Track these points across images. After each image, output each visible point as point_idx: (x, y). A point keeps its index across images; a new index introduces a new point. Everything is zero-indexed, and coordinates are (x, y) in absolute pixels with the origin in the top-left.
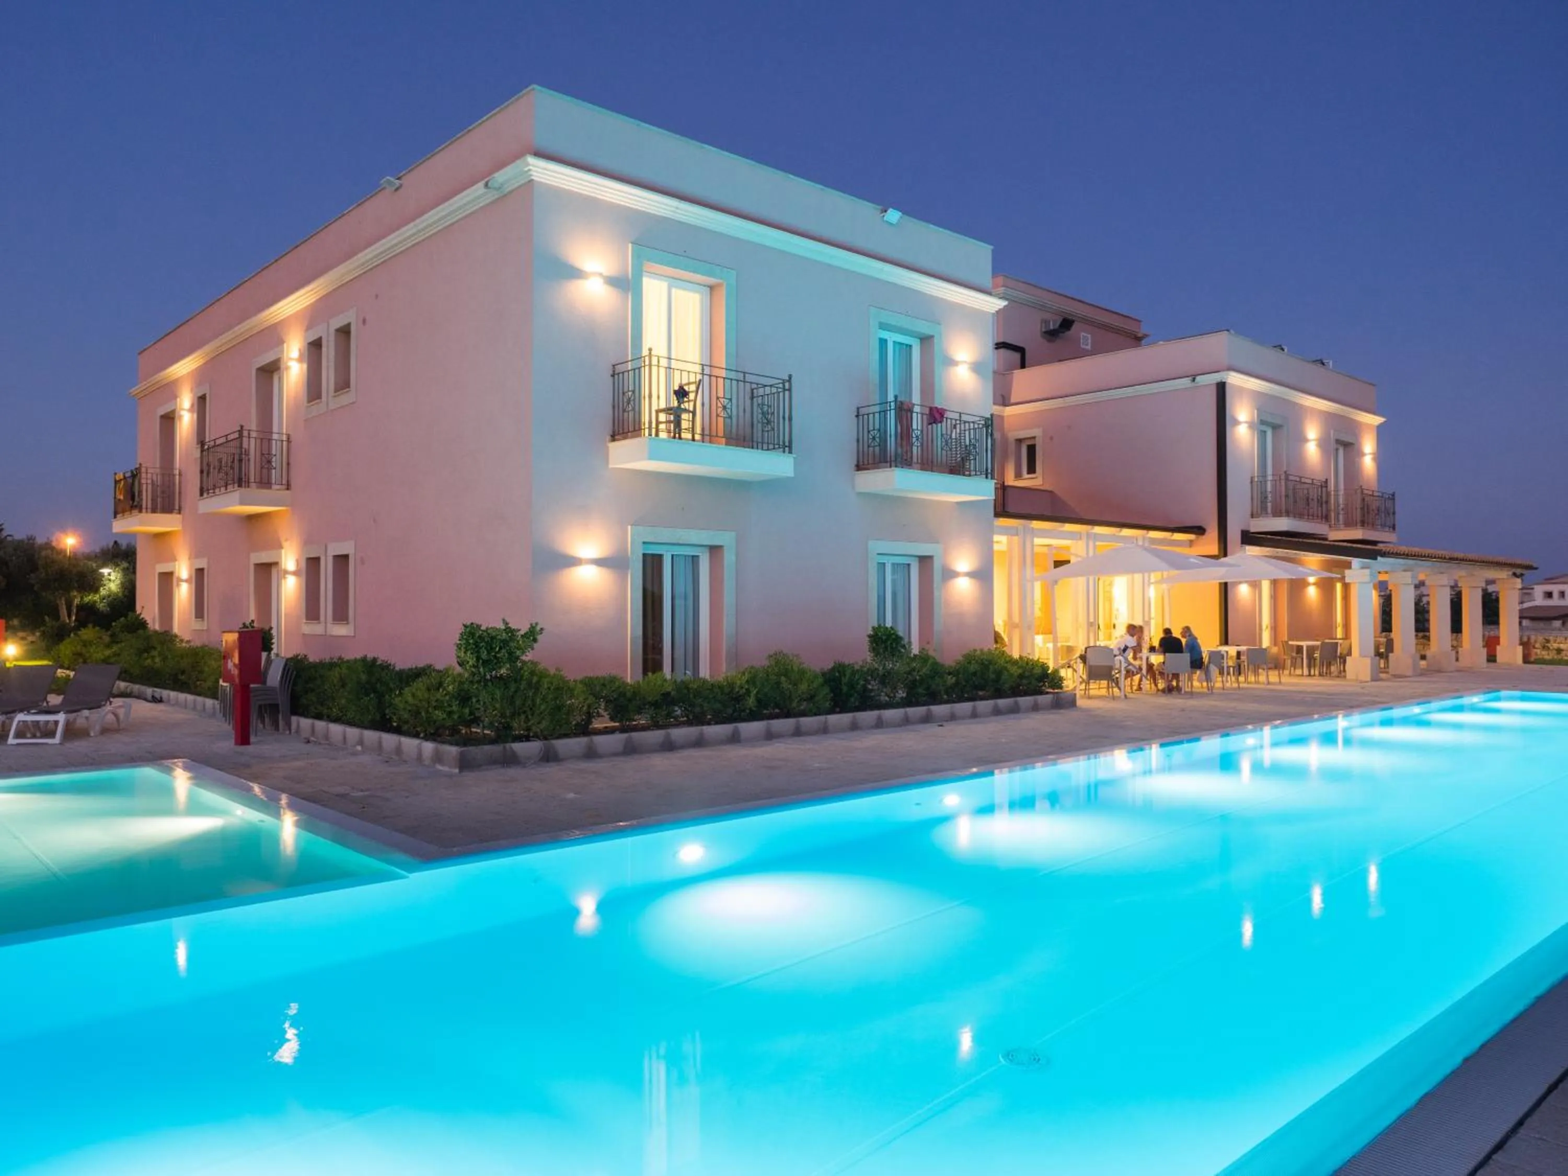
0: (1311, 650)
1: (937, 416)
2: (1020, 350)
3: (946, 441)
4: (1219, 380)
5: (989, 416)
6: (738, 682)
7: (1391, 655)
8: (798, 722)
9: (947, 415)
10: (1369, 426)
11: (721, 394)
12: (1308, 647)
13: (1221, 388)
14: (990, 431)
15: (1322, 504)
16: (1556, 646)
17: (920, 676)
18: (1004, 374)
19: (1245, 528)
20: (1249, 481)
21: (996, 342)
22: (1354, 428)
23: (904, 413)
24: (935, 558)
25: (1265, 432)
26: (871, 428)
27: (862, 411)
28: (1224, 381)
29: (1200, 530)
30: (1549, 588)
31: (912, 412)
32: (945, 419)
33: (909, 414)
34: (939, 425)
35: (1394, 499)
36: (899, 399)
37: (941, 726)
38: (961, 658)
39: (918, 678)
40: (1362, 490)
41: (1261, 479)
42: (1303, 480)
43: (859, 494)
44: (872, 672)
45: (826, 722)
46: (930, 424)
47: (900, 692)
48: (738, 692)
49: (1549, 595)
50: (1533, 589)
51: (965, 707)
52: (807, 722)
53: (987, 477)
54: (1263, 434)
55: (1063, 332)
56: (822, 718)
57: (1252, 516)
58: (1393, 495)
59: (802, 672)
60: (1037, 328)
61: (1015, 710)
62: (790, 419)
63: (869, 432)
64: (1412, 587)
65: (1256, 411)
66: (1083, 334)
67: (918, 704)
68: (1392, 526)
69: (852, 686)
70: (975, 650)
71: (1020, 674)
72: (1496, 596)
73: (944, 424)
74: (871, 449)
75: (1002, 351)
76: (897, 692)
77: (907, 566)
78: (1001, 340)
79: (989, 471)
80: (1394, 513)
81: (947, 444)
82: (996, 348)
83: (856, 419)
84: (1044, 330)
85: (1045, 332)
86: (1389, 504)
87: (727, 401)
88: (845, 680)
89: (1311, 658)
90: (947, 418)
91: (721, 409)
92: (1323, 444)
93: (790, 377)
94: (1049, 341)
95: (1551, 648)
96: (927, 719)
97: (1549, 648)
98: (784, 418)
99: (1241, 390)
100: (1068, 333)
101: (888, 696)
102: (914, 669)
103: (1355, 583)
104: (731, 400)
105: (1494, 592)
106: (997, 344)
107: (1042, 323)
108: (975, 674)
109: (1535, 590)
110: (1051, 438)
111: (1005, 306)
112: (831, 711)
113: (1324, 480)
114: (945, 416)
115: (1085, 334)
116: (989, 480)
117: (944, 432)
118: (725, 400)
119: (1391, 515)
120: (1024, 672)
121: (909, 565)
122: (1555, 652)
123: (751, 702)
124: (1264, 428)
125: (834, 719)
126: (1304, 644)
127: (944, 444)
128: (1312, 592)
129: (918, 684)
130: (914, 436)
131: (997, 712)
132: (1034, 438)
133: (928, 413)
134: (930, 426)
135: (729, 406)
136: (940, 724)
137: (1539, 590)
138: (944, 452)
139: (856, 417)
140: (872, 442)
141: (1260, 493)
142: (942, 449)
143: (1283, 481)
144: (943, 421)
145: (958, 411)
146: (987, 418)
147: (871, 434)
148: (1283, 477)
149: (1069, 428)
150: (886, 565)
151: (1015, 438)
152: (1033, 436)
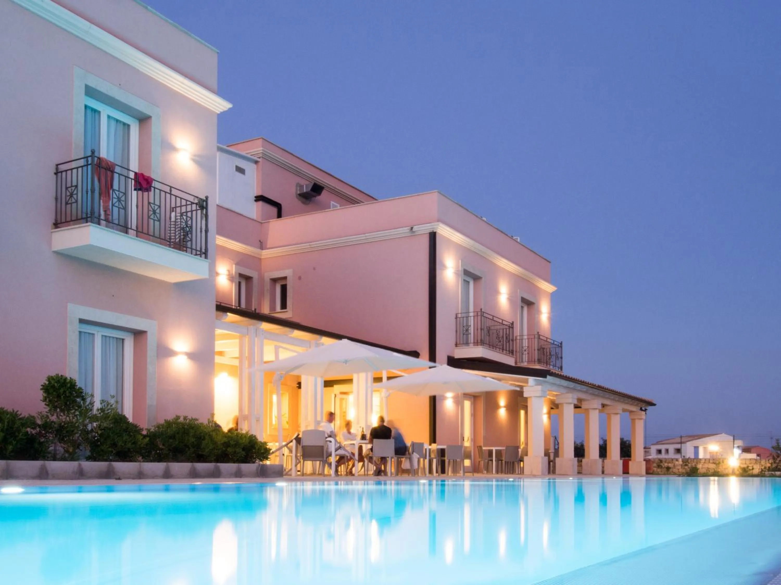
0: (499, 453)
1: (144, 185)
2: (278, 206)
4: (431, 231)
7: (557, 459)
9: (154, 184)
10: (545, 292)
12: (496, 450)
13: (433, 236)
15: (509, 341)
16: (666, 465)
18: (261, 223)
19: (451, 355)
20: (455, 316)
21: (255, 195)
22: (536, 290)
23: (103, 171)
24: (149, 334)
25: (468, 282)
26: (69, 185)
27: (62, 168)
28: (435, 231)
29: (415, 354)
30: (659, 447)
31: (113, 172)
32: (152, 189)
33: (109, 174)
34: (146, 194)
35: (561, 347)
40: (539, 335)
41: (464, 315)
42: (495, 319)
43: (57, 253)
46: (136, 190)
49: (659, 452)
50: (650, 448)
53: (201, 257)
54: (466, 283)
55: (315, 196)
57: (456, 345)
58: (561, 343)
60: (293, 191)
63: (67, 188)
64: (572, 406)
65: (460, 261)
66: (332, 202)
68: (560, 367)
71: (225, 443)
72: (629, 442)
73: (152, 193)
74: (69, 206)
75: (260, 203)
77: (121, 341)
78: (260, 194)
79: (204, 251)
80: (562, 358)
82: (256, 201)
83: (55, 176)
84: (299, 192)
85: (300, 195)
86: (558, 350)
89: (499, 459)
90: (155, 188)
92: (511, 300)
94: (303, 203)
95: (663, 466)
96: (106, 475)
97: (662, 467)
99: (449, 241)
100: (318, 198)
103: (531, 397)
105: (627, 441)
106: (256, 197)
107: (297, 186)
109: (652, 449)
110: (300, 278)
111: (230, 109)
113: (511, 322)
114: (153, 186)
115: (333, 203)
116: (203, 259)
117: (152, 201)
119: (560, 359)
121: (123, 340)
122: (665, 469)
124: (468, 279)
126: (494, 449)
128: (502, 413)
130: (115, 196)
132: (285, 278)
133: (133, 178)
137: (654, 449)
138: (151, 221)
139: (56, 174)
140: (69, 199)
141: (462, 326)
142: (149, 217)
143: (479, 317)
144: (151, 191)
145: (170, 185)
146: (201, 199)
147: (69, 191)
148: (479, 314)
149: (314, 269)
150: (96, 336)
151: (271, 278)
152: (285, 276)
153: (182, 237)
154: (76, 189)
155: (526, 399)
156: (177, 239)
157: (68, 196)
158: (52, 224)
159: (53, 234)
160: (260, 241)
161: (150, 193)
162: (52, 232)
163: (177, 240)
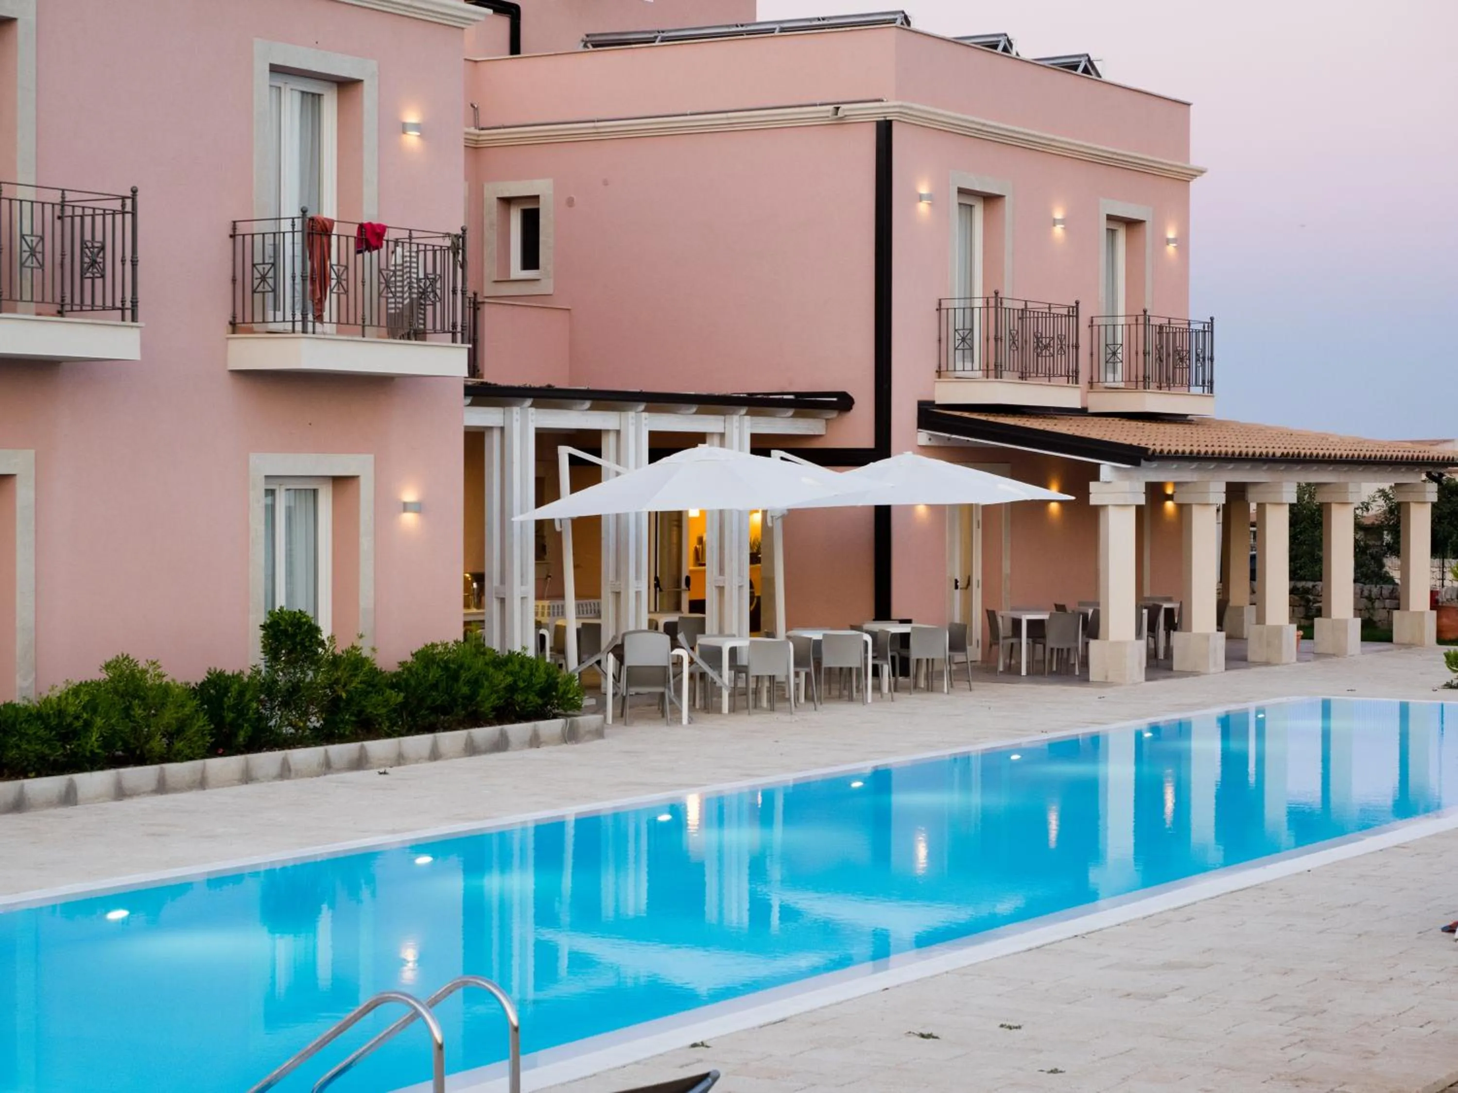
1: (373, 240)
2: (511, 11)
3: (387, 282)
4: (881, 117)
5: (460, 232)
6: (71, 710)
8: (162, 770)
9: (389, 234)
11: (27, 230)
12: (1030, 622)
13: (885, 130)
14: (460, 258)
15: (1068, 351)
17: (347, 692)
19: (927, 396)
20: (935, 306)
23: (317, 237)
24: (361, 480)
25: (971, 210)
26: (258, 259)
27: (244, 228)
28: (889, 119)
29: (843, 402)
31: (330, 235)
32: (384, 243)
33: (325, 239)
34: (375, 253)
36: (309, 215)
37: (385, 773)
38: (409, 659)
39: (344, 695)
40: (1148, 317)
41: (958, 303)
42: (1031, 307)
43: (232, 371)
44: (269, 687)
45: (203, 771)
46: (359, 252)
47: (313, 719)
48: (71, 724)
51: (418, 743)
52: (175, 770)
53: (454, 340)
54: (967, 211)
56: (197, 764)
57: (940, 372)
58: (1211, 325)
59: (166, 690)
61: (501, 745)
62: (134, 263)
63: (254, 265)
67: (343, 739)
69: (240, 710)
70: (434, 646)
73: (383, 250)
74: (258, 297)
76: (309, 720)
77: (312, 492)
79: (459, 329)
80: (1212, 359)
81: (388, 287)
83: (230, 241)
87: (38, 238)
88: (229, 700)
90: (388, 241)
91: (28, 254)
93: (134, 191)
96: (360, 763)
98: (123, 261)
101: (293, 726)
102: (337, 681)
103: (1103, 506)
104: (42, 239)
108: (435, 686)
110: (570, 202)
112: (213, 752)
113: (1072, 304)
114: (385, 238)
116: (459, 344)
117: (384, 265)
118: (34, 238)
119: (1206, 363)
120: (515, 682)
121: (316, 490)
123: (94, 739)
124: (969, 200)
125: (216, 765)
126: (1025, 618)
127: (382, 286)
129: (342, 705)
130: (333, 276)
131: (471, 749)
132: (536, 198)
133: (355, 235)
134: (360, 256)
135: (39, 248)
136: (382, 770)
138: (383, 301)
139: (233, 236)
140: (260, 284)
141: (951, 331)
142: (380, 295)
143: (992, 311)
144: (382, 246)
145: (408, 227)
146: (456, 236)
147: (258, 271)
148: (992, 302)
149: (606, 183)
150: (277, 493)
151: (500, 196)
152: (536, 194)
153: (415, 296)
154: (272, 269)
155: (1097, 510)
156: (406, 298)
157: (257, 279)
158: (227, 323)
159: (230, 342)
160: (472, 106)
161: (381, 250)
162: (228, 339)
163: (407, 302)
